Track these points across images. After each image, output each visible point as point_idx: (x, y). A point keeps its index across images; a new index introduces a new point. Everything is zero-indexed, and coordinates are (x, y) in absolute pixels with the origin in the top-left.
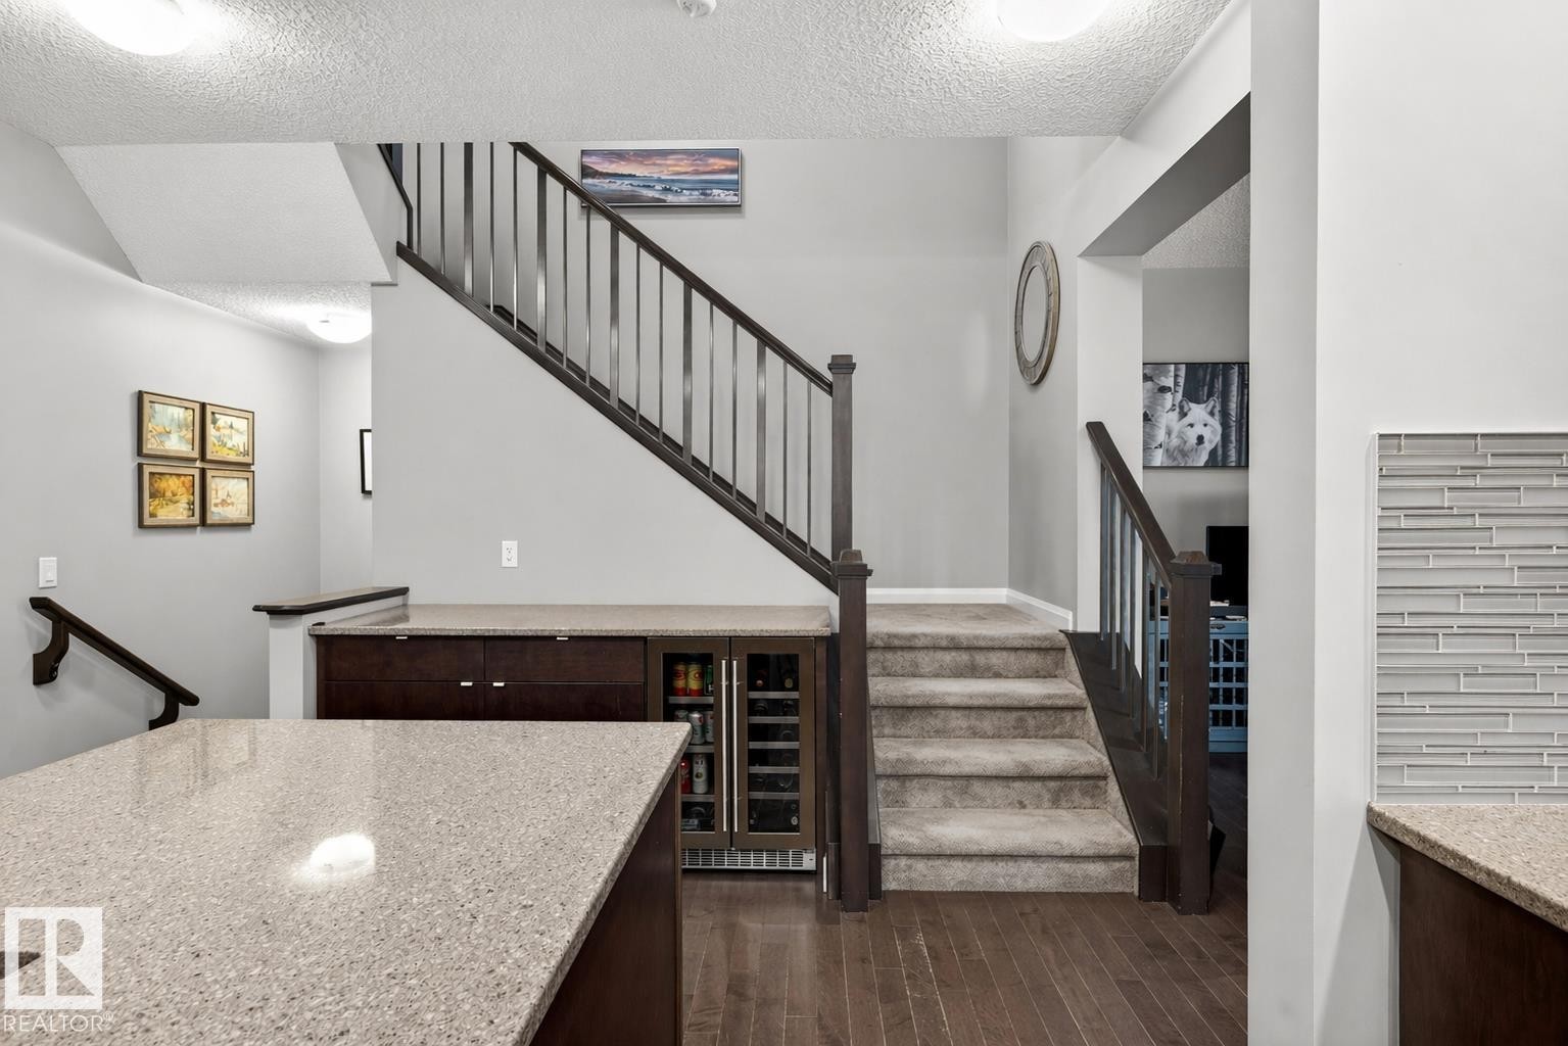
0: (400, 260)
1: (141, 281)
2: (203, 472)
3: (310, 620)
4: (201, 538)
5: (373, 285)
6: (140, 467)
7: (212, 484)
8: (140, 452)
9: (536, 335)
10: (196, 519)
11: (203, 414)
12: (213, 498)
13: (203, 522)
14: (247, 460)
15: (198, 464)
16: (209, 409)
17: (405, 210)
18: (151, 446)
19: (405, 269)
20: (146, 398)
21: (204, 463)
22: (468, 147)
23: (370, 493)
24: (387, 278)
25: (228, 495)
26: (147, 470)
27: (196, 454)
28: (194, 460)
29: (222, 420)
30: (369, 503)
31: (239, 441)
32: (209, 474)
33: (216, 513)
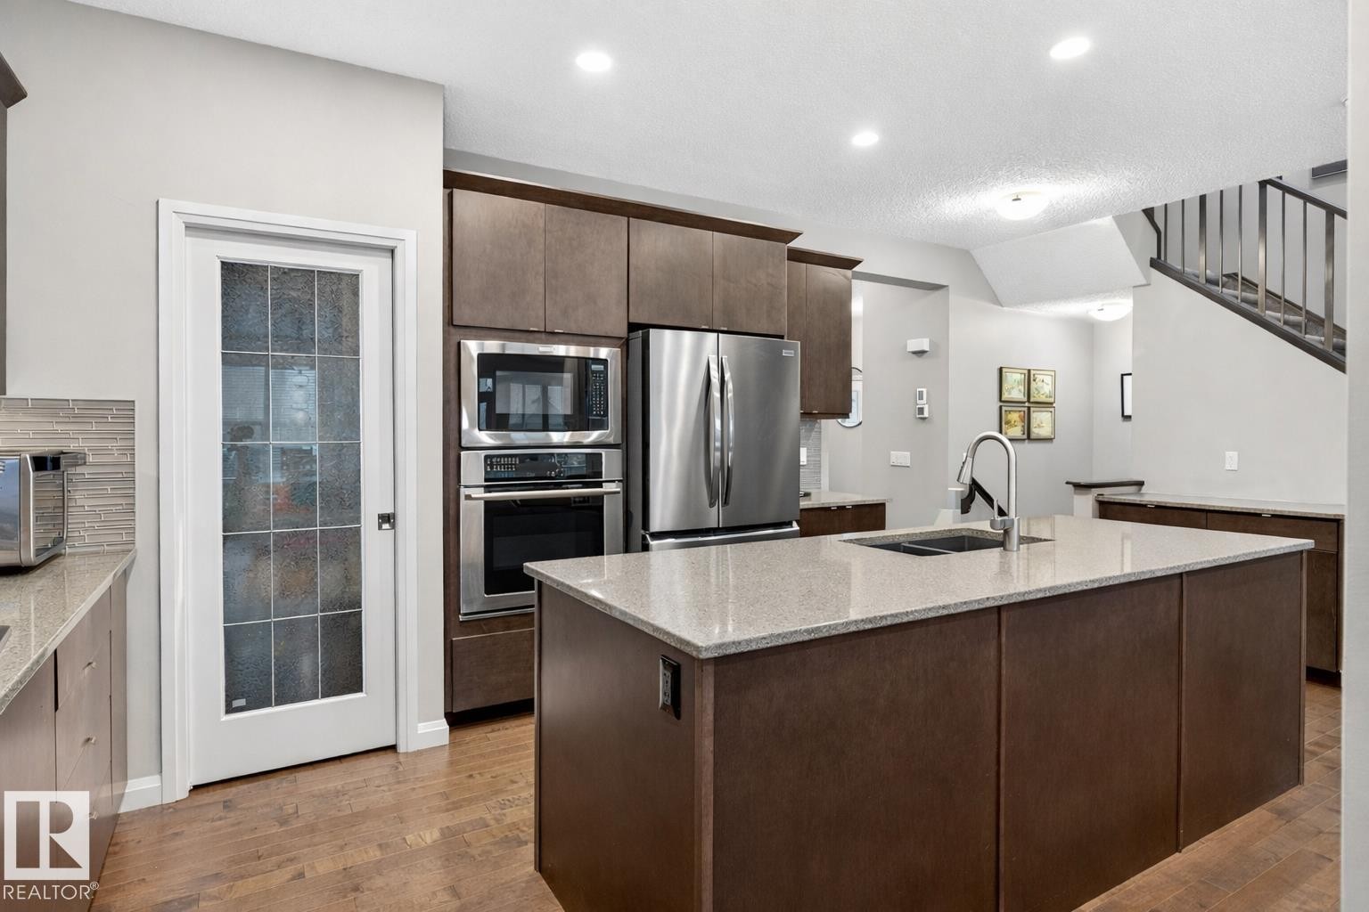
0: (1153, 270)
1: (1002, 306)
2: (1029, 408)
3: (1096, 491)
4: (1027, 446)
5: (1134, 287)
6: (1001, 407)
7: (1034, 415)
8: (1001, 400)
9: (1257, 286)
10: (1025, 437)
11: (1029, 378)
12: (1033, 424)
13: (1029, 438)
14: (1051, 400)
15: (1027, 404)
16: (1032, 372)
17: (1155, 235)
18: (1006, 396)
19: (1155, 273)
20: (1004, 370)
21: (1030, 404)
22: (1203, 199)
23: (1130, 417)
24: (1144, 282)
25: (1042, 422)
26: (1004, 409)
27: (1026, 399)
28: (1024, 403)
29: (1039, 377)
30: (1127, 424)
31: (1047, 389)
32: (1032, 409)
33: (1036, 431)
